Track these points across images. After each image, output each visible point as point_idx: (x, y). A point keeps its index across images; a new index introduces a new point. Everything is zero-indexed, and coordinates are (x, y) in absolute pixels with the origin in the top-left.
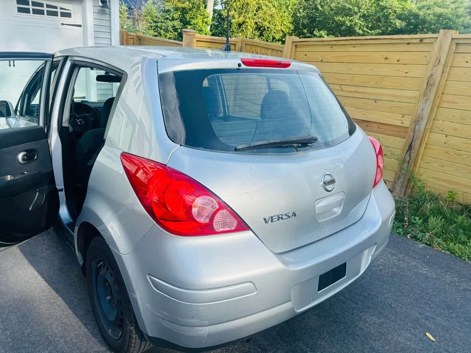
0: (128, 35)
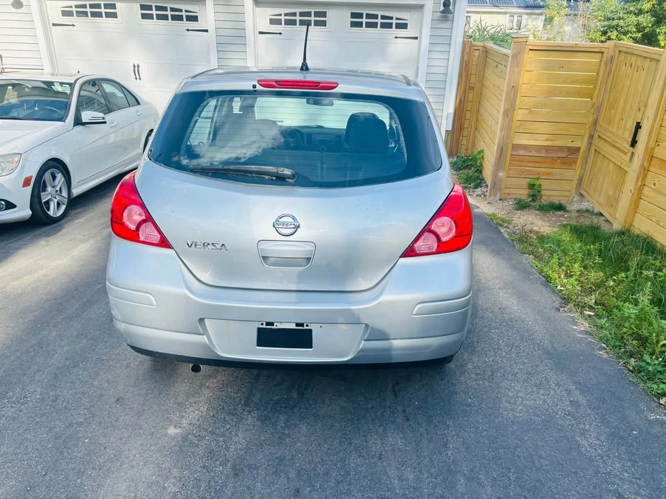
0: (472, 46)
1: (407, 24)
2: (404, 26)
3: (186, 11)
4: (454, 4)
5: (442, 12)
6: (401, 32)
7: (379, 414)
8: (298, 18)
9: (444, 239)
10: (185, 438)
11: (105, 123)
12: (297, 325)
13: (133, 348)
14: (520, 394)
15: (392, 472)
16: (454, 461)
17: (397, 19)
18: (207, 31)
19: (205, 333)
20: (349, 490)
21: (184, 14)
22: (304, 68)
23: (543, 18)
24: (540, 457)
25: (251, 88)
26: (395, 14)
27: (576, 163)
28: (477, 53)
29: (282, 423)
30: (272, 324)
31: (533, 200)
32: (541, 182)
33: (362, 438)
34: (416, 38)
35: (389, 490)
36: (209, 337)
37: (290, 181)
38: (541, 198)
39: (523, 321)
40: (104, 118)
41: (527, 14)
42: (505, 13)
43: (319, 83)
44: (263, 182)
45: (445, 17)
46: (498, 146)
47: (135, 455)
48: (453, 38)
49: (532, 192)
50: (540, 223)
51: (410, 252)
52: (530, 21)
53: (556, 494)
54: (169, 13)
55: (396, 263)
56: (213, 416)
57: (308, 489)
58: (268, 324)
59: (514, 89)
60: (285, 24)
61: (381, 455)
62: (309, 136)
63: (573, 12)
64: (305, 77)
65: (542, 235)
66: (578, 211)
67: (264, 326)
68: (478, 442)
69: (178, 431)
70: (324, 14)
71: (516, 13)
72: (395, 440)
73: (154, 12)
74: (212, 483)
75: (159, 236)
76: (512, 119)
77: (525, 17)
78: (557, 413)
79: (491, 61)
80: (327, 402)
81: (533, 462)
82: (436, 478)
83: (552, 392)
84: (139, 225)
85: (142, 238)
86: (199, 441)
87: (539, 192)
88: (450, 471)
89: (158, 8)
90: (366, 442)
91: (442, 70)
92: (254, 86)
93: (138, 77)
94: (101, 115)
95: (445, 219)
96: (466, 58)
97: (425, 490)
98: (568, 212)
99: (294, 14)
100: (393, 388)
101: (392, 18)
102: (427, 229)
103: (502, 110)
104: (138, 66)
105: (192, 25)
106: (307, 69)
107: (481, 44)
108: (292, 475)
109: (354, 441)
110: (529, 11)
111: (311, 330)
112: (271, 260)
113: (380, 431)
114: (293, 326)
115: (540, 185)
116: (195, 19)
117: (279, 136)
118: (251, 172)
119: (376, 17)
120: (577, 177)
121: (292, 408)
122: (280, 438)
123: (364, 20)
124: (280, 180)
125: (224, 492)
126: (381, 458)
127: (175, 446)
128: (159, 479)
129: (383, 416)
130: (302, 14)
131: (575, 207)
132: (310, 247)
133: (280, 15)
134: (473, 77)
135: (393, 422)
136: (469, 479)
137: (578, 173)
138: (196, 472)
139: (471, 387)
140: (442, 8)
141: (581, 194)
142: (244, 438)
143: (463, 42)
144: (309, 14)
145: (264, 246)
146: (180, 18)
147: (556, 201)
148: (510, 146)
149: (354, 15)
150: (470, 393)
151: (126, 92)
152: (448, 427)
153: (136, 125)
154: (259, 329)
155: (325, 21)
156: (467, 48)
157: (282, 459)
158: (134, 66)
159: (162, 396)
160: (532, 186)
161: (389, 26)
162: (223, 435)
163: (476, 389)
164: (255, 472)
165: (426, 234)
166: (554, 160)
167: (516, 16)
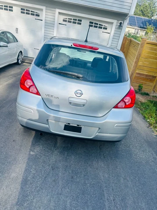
1: (107, 28)
2: (106, 29)
3: (36, 13)
4: (123, 24)
5: (119, 26)
6: (105, 31)
7: (96, 155)
8: (72, 21)
9: (127, 104)
10: (36, 156)
11: (7, 47)
12: (77, 125)
13: (22, 125)
14: (138, 153)
15: (101, 174)
16: (119, 172)
17: (104, 26)
18: (42, 20)
19: (48, 124)
20: (88, 178)
21: (35, 13)
22: (86, 41)
23: (145, 32)
24: (145, 174)
25: (70, 46)
26: (104, 24)
27: (154, 81)
28: (128, 41)
29: (66, 154)
30: (70, 124)
31: (139, 91)
32: (143, 86)
33: (91, 162)
34: (109, 33)
35: (100, 180)
36: (49, 126)
37: (81, 79)
38: (142, 90)
39: (138, 130)
40: (7, 45)
41: (140, 30)
42: (134, 28)
43: (93, 47)
44: (72, 78)
45: (119, 28)
46: (131, 72)
47: (20, 160)
48: (121, 35)
49: (139, 88)
50: (141, 98)
51: (116, 107)
52: (141, 32)
53: (150, 186)
54: (30, 12)
55: (111, 110)
56: (44, 150)
57: (76, 177)
58: (68, 124)
59: (140, 55)
60: (68, 22)
61: (97, 168)
62: (76, 61)
63: (155, 32)
64: (86, 44)
65: (142, 103)
66: (153, 96)
67: (67, 124)
68: (126, 167)
69: (34, 153)
70: (81, 21)
71: (137, 29)
72: (101, 164)
73: (25, 11)
74: (46, 171)
75: (37, 91)
76: (137, 64)
77: (139, 30)
78: (149, 161)
79: (132, 44)
80: (80, 149)
81: (143, 175)
82: (114, 177)
83: (148, 154)
84: (30, 87)
85: (30, 91)
86: (41, 157)
87: (142, 88)
88: (118, 176)
89: (27, 10)
90: (93, 163)
91: (115, 45)
92: (72, 45)
93: (17, 32)
94: (6, 44)
95: (128, 98)
96: (124, 42)
97: (111, 181)
98: (150, 96)
99: (71, 19)
100: (100, 147)
101: (102, 25)
102: (122, 100)
103: (134, 61)
104: (18, 29)
105: (37, 17)
106: (87, 42)
107: (129, 38)
108: (70, 172)
109: (89, 163)
110: (141, 29)
111: (81, 127)
112: (72, 104)
113: (97, 160)
114: (76, 126)
115: (142, 87)
116: (38, 16)
117: (69, 62)
118: (69, 74)
119: (97, 24)
120: (154, 85)
121: (69, 150)
122: (66, 159)
123: (94, 25)
124: (78, 78)
125: (49, 175)
126: (97, 169)
127: (33, 158)
128: (29, 168)
129: (97, 155)
130: (74, 19)
131: (152, 95)
132: (85, 101)
133: (67, 19)
134: (125, 49)
135: (100, 158)
136: (124, 179)
137: (154, 84)
138: (40, 167)
139: (123, 149)
140: (119, 25)
141: (154, 91)
142: (55, 158)
143: (124, 37)
144: (76, 20)
145: (71, 99)
146: (33, 15)
147: (146, 92)
148: (135, 73)
149: (90, 22)
150: (123, 151)
151: (14, 38)
152: (117, 161)
153: (16, 49)
154: (65, 125)
155: (81, 23)
156: (125, 39)
157: (67, 166)
158: (16, 28)
159: (28, 141)
160: (140, 86)
161: (101, 28)
162: (48, 156)
163: (125, 150)
164: (59, 169)
165: (122, 102)
166: (148, 79)
167: (137, 30)
